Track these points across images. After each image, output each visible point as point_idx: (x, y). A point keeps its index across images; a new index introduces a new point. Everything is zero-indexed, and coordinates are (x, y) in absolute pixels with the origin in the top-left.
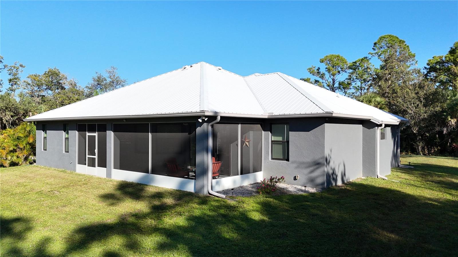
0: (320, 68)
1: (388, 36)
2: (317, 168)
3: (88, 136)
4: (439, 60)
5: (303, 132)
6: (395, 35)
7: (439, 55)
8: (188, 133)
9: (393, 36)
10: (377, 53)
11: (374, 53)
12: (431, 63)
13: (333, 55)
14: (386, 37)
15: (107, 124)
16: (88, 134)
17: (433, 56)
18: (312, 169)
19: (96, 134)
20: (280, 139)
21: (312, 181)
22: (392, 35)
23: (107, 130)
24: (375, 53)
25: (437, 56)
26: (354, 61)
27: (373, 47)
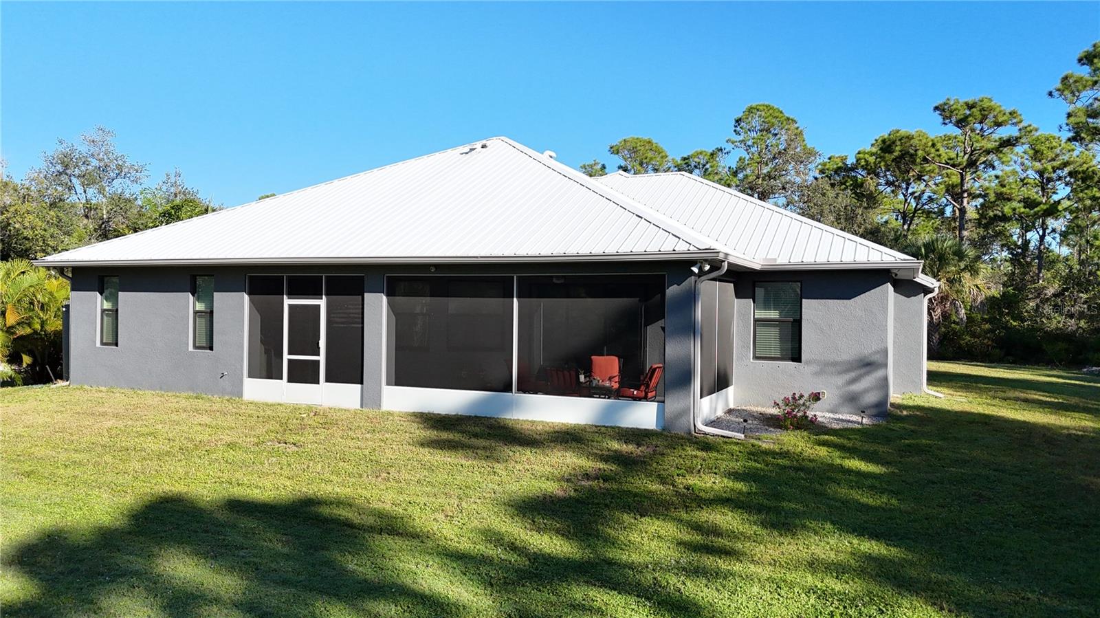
0: (607, 166)
1: (765, 108)
2: (868, 373)
3: (291, 306)
4: (840, 164)
5: (836, 301)
6: (776, 107)
7: (839, 155)
8: (638, 299)
9: (773, 107)
10: (743, 141)
11: (738, 140)
12: (828, 169)
13: (637, 139)
14: (761, 108)
15: (366, 279)
16: (287, 302)
17: (829, 156)
18: (853, 375)
19: (322, 303)
20: (773, 314)
21: (852, 400)
22: (772, 105)
23: (367, 292)
24: (741, 142)
25: (837, 156)
26: (685, 156)
27: (734, 128)
